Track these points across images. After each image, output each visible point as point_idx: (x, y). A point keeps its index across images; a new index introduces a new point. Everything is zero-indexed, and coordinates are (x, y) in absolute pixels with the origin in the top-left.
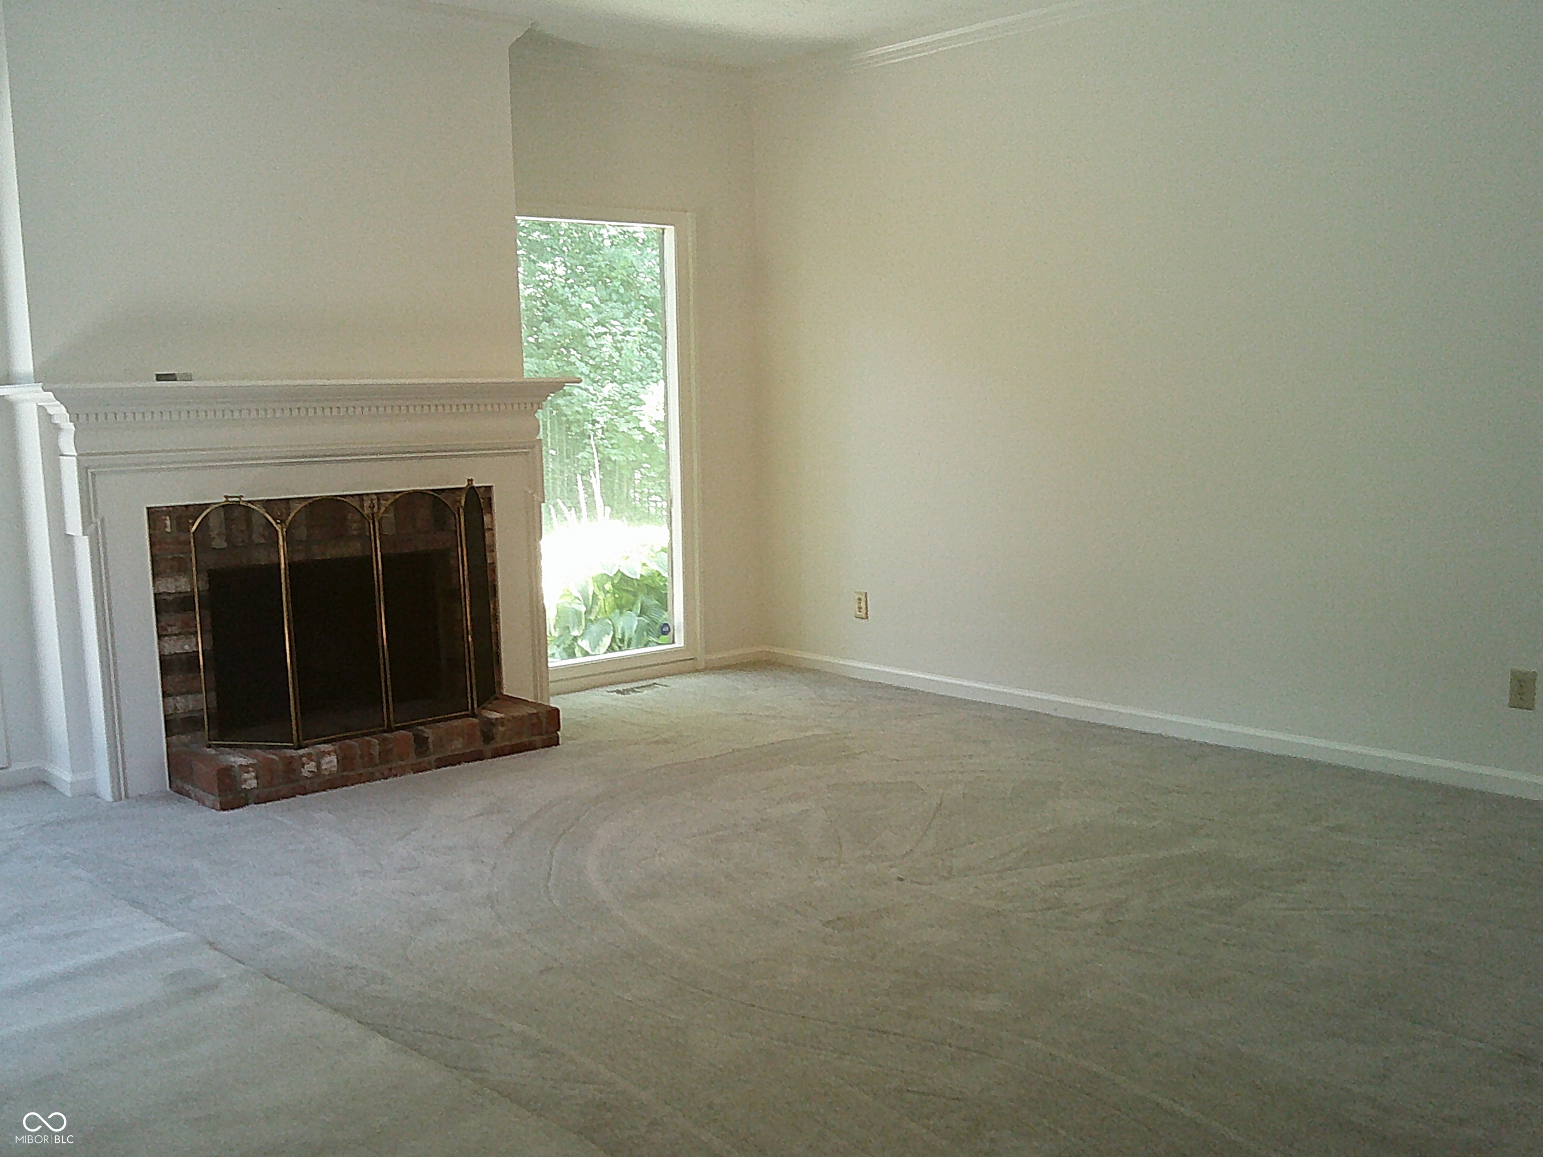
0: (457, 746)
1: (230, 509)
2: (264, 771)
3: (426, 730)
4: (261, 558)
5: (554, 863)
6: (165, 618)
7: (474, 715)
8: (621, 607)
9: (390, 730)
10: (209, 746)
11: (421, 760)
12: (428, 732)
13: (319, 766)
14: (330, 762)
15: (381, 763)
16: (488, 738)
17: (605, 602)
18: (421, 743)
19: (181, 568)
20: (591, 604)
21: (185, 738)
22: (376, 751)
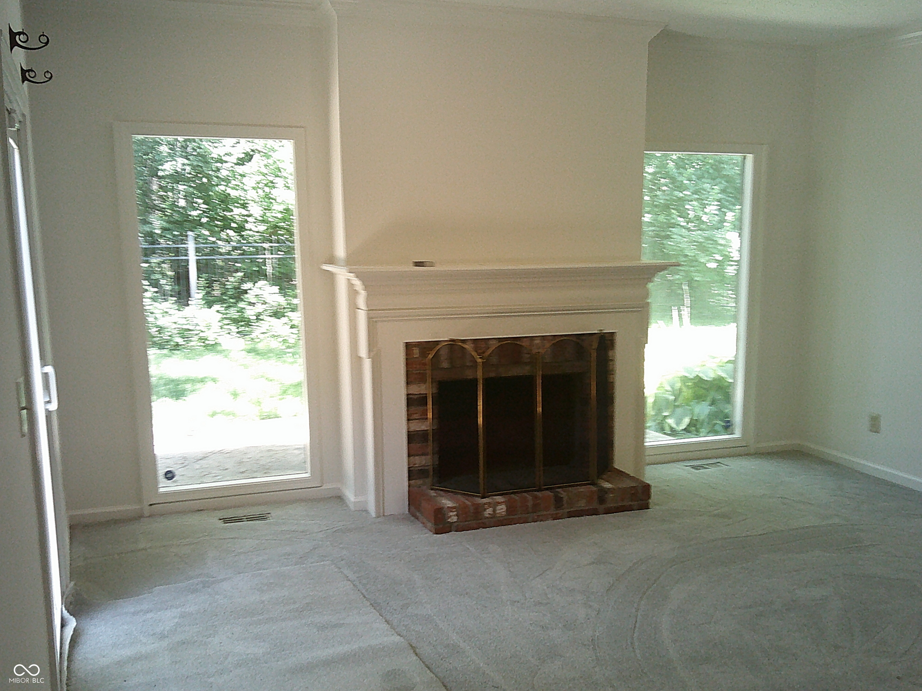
0: (582, 504)
1: (453, 344)
2: (462, 511)
3: (562, 492)
4: (469, 374)
5: (639, 617)
6: (413, 409)
7: (593, 484)
8: (698, 398)
9: (540, 490)
10: (432, 489)
11: (558, 512)
12: (563, 494)
13: (494, 511)
14: (502, 509)
15: (533, 512)
16: (602, 500)
17: (687, 393)
18: (558, 501)
19: (422, 379)
20: (677, 394)
21: (419, 482)
22: (530, 504)
